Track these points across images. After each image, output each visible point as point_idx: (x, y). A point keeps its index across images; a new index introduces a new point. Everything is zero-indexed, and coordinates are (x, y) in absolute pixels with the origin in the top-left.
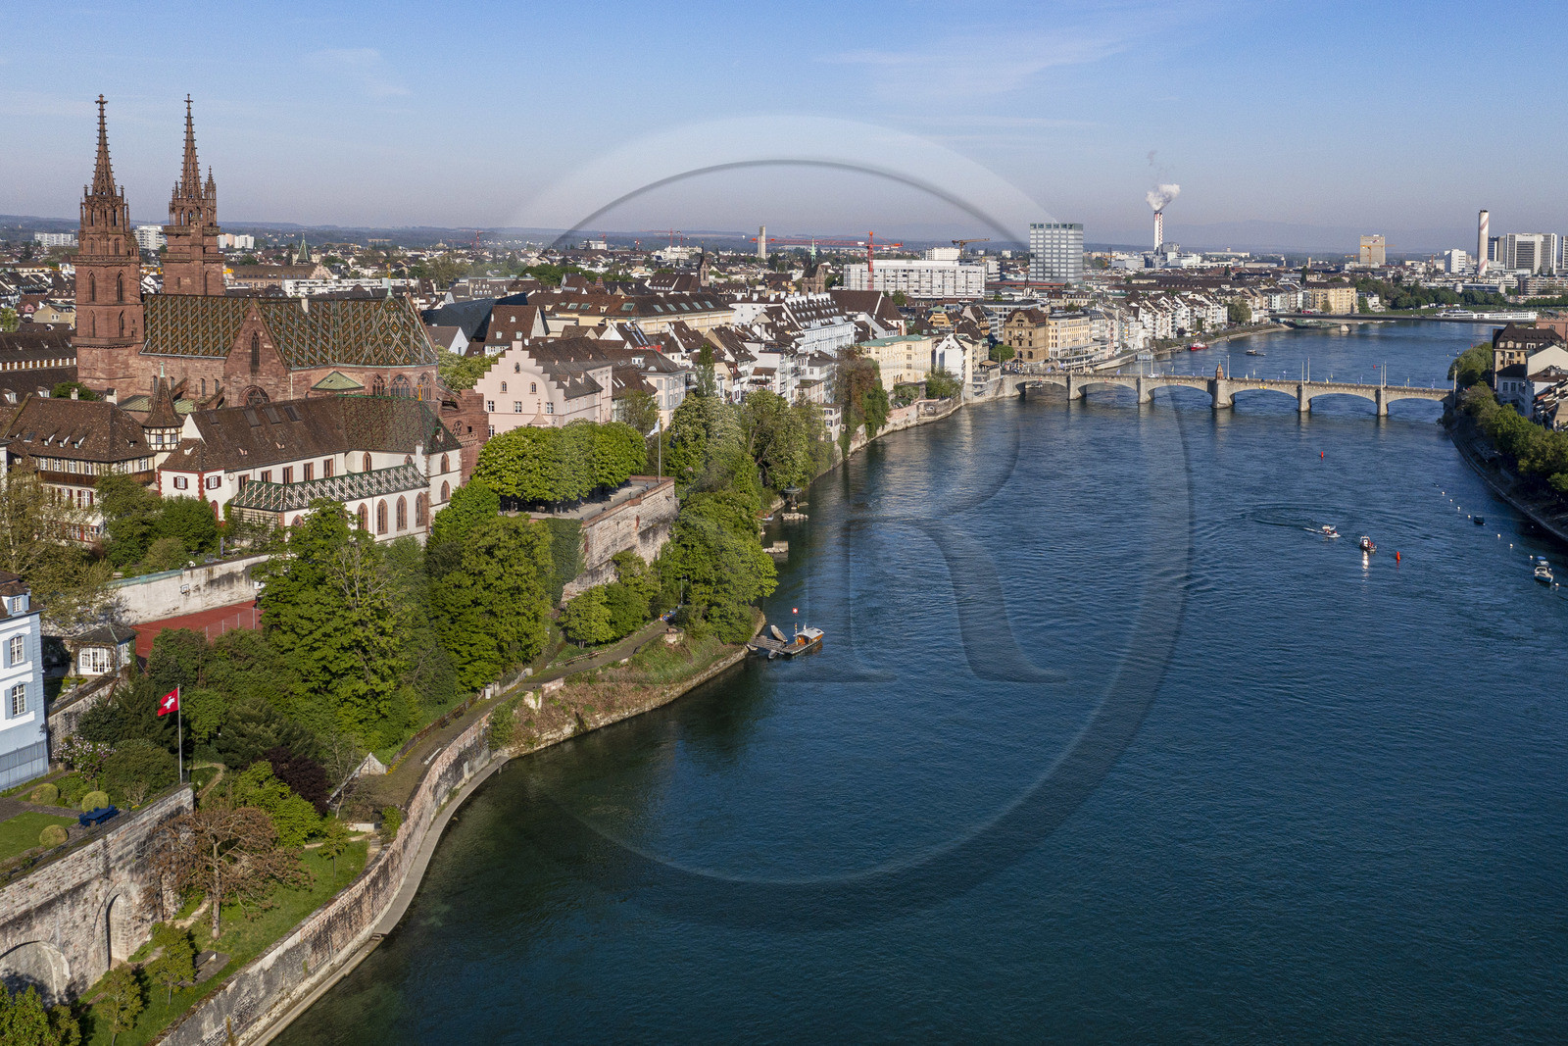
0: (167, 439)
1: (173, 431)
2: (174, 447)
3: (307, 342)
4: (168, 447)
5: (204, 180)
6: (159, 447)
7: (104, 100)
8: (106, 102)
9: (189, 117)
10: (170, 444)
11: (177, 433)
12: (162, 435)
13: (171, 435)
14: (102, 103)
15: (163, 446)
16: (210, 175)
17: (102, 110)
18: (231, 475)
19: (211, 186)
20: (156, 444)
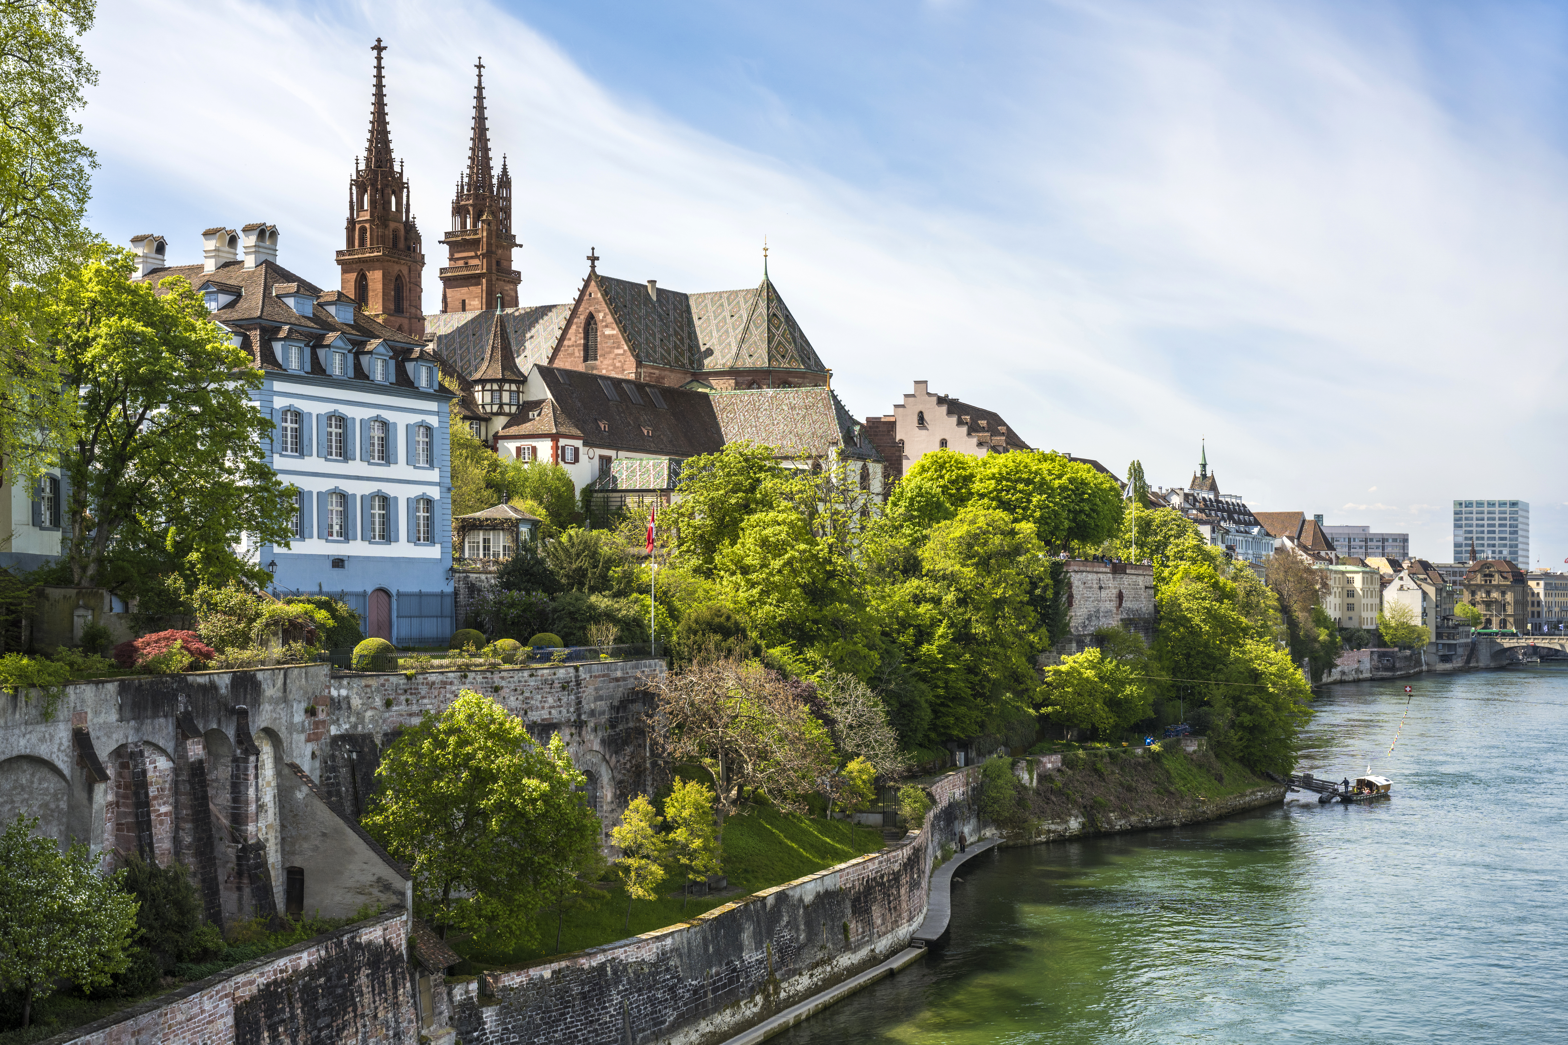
0: (506, 397)
1: (514, 387)
2: (514, 409)
3: (658, 336)
4: (506, 409)
5: (496, 172)
6: (495, 408)
7: (383, 45)
8: (385, 48)
9: (480, 88)
10: (510, 405)
11: (518, 392)
12: (501, 390)
13: (510, 391)
14: (379, 48)
15: (501, 405)
16: (505, 165)
17: (379, 58)
18: (591, 454)
19: (505, 182)
20: (492, 404)
